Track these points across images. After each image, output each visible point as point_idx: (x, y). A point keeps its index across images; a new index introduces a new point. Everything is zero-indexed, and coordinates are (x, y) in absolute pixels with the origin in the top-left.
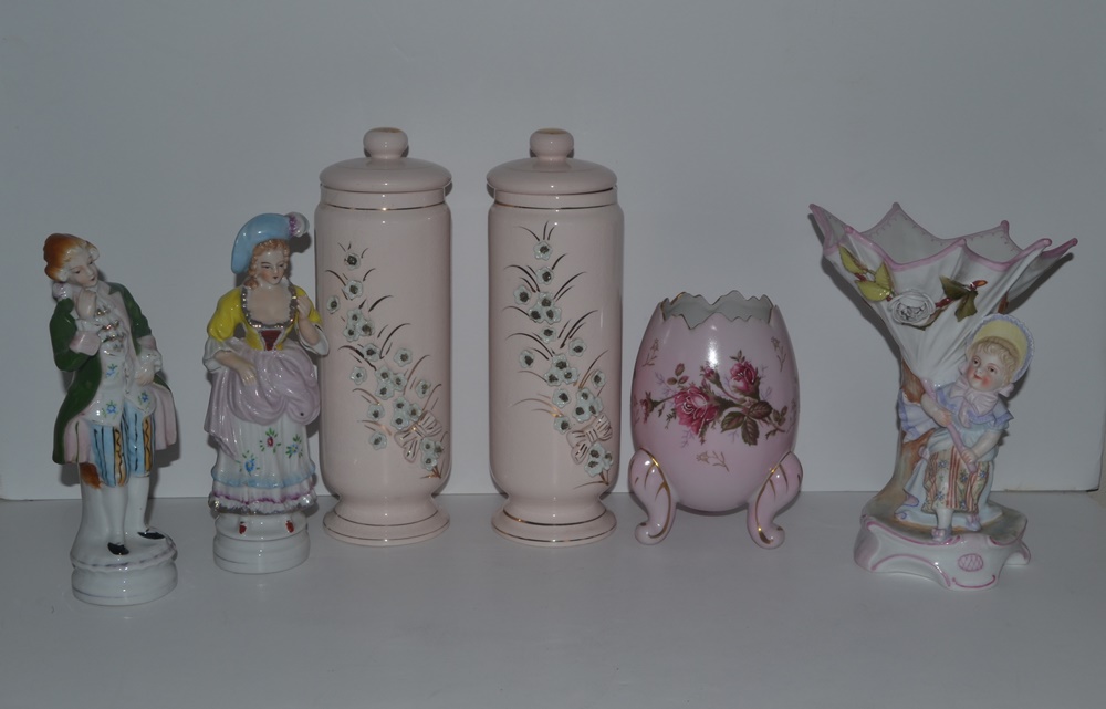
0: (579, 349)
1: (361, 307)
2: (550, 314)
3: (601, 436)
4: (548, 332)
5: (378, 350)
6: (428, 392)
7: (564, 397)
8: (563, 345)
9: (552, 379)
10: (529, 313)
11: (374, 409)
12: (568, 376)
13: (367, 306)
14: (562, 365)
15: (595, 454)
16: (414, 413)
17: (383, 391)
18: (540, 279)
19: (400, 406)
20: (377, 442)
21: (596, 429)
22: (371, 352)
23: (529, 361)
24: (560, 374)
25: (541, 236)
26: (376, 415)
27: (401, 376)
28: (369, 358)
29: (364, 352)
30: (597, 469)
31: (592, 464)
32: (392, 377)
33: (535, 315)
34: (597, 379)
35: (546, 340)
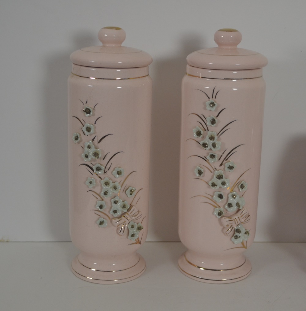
0: (231, 168)
1: (93, 140)
2: (214, 145)
3: (243, 220)
4: (213, 156)
5: (103, 168)
6: (134, 194)
7: (221, 196)
8: (221, 165)
9: (214, 185)
10: (201, 143)
11: (100, 203)
12: (224, 184)
13: (96, 140)
14: (220, 177)
15: (238, 231)
16: (124, 207)
17: (106, 193)
18: (209, 123)
19: (116, 202)
20: (101, 223)
21: (239, 216)
22: (98, 169)
23: (200, 173)
24: (219, 182)
25: (210, 96)
26: (101, 207)
27: (117, 184)
28: (97, 172)
29: (94, 168)
30: (240, 240)
31: (236, 237)
32: (111, 184)
33: (205, 145)
34: (242, 187)
35: (211, 161)
